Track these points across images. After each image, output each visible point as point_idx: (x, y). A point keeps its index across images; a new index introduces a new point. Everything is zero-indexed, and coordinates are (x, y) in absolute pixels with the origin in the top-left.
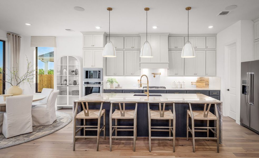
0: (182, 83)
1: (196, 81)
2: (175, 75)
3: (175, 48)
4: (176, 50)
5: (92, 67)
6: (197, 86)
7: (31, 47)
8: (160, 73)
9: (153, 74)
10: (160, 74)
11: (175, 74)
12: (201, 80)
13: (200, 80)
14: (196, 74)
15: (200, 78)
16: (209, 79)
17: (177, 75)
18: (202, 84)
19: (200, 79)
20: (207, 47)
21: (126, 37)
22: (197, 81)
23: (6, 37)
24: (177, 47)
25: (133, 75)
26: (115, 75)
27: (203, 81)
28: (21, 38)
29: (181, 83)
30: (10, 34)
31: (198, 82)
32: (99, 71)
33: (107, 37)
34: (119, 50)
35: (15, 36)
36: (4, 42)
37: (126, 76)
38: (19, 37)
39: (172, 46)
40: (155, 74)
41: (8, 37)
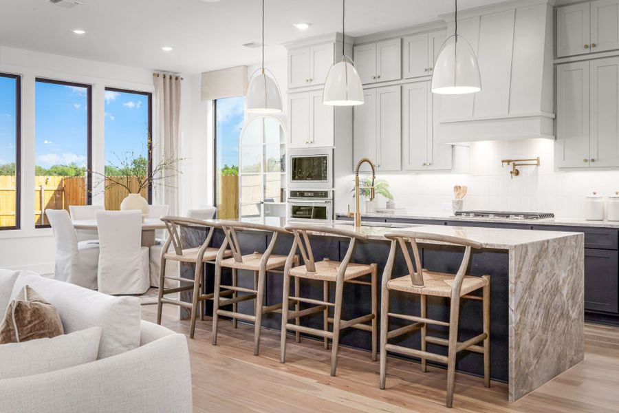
2: (587, 164)
3: (587, 51)
4: (588, 57)
5: (307, 146)
7: (202, 99)
8: (538, 160)
9: (509, 161)
10: (536, 162)
11: (586, 161)
17: (592, 164)
21: (408, 35)
23: (152, 83)
24: (594, 45)
25: (430, 168)
28: (182, 81)
30: (158, 76)
32: (325, 158)
33: (354, 45)
34: (388, 83)
35: (168, 78)
36: (150, 95)
37: (409, 171)
38: (177, 78)
39: (574, 43)
40: (514, 165)
41: (155, 84)
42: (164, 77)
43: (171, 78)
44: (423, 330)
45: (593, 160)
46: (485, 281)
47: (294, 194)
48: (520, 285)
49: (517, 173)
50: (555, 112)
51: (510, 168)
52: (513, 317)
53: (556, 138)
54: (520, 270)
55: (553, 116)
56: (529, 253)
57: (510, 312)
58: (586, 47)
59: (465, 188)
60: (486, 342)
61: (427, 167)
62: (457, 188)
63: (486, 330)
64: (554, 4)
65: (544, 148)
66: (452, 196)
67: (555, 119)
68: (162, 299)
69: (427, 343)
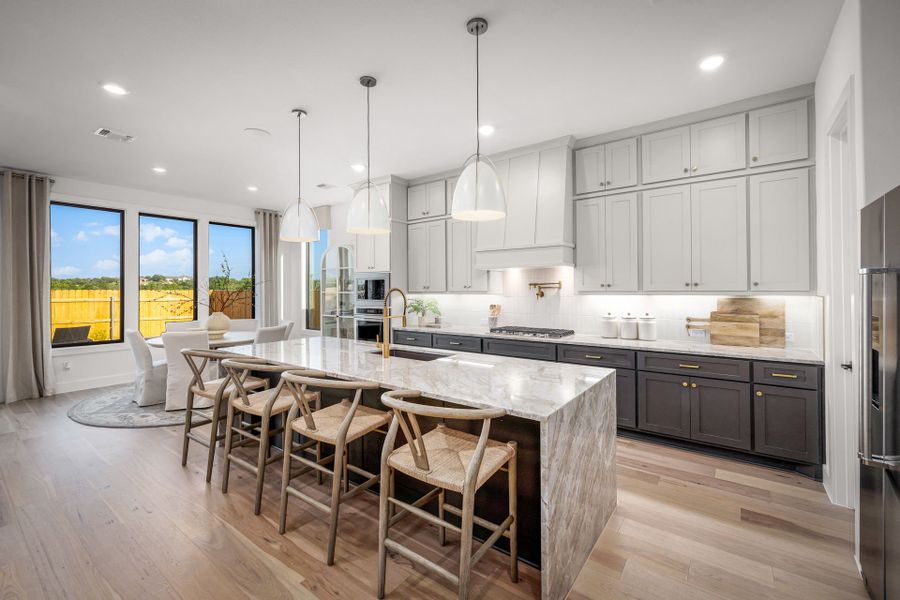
0: (641, 322)
1: (708, 316)
2: (603, 289)
3: (603, 188)
4: (604, 193)
5: (369, 271)
6: (713, 337)
8: (560, 284)
9: (535, 285)
10: (558, 286)
11: (603, 286)
12: (736, 312)
13: (730, 309)
14: (696, 285)
15: (734, 301)
16: (784, 307)
17: (608, 289)
18: (742, 328)
19: (733, 308)
20: (755, 159)
22: (712, 313)
23: (254, 219)
24: (609, 183)
25: (470, 289)
26: (427, 290)
27: (748, 317)
29: (635, 321)
30: (259, 213)
31: (715, 317)
32: (383, 281)
33: (408, 187)
34: (436, 218)
35: (268, 215)
36: (253, 229)
37: (453, 292)
38: (276, 216)
39: (591, 181)
40: (540, 288)
41: (257, 219)
42: (265, 214)
43: (270, 215)
44: (441, 497)
45: (609, 286)
46: (510, 453)
47: (360, 311)
48: (554, 464)
49: (542, 295)
50: (575, 242)
51: (536, 291)
52: (546, 512)
53: (575, 266)
54: (555, 445)
55: (573, 246)
56: (565, 418)
57: (543, 506)
58: (602, 184)
59: (499, 307)
60: (513, 527)
61: (467, 289)
62: (493, 307)
63: (512, 512)
64: (572, 146)
65: (566, 275)
66: (488, 313)
67: (574, 249)
68: (189, 435)
69: (445, 512)
